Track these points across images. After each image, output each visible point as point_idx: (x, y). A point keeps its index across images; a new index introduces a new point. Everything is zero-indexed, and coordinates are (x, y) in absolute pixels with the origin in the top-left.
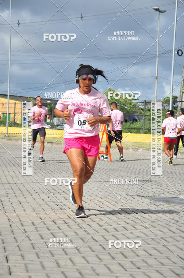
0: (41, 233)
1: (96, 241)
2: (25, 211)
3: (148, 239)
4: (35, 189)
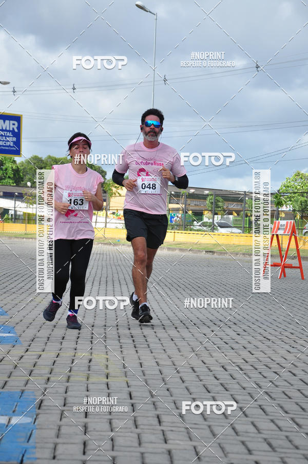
0: (205, 383)
1: (290, 398)
4: (191, 319)
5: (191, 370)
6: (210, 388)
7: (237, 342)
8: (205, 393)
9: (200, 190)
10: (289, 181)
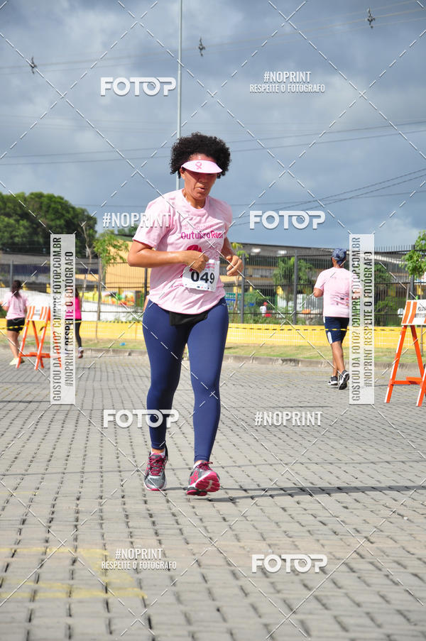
2: (239, 540)
9: (270, 248)
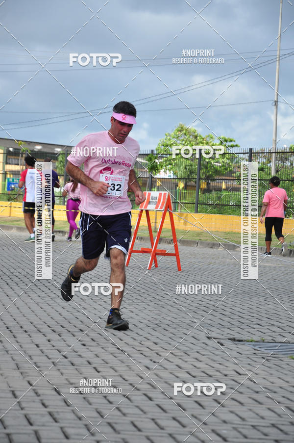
0: (28, 412)
3: (245, 426)
4: (22, 323)
5: (10, 395)
6: (33, 419)
7: (80, 356)
8: (25, 426)
9: (49, 146)
10: (168, 138)
